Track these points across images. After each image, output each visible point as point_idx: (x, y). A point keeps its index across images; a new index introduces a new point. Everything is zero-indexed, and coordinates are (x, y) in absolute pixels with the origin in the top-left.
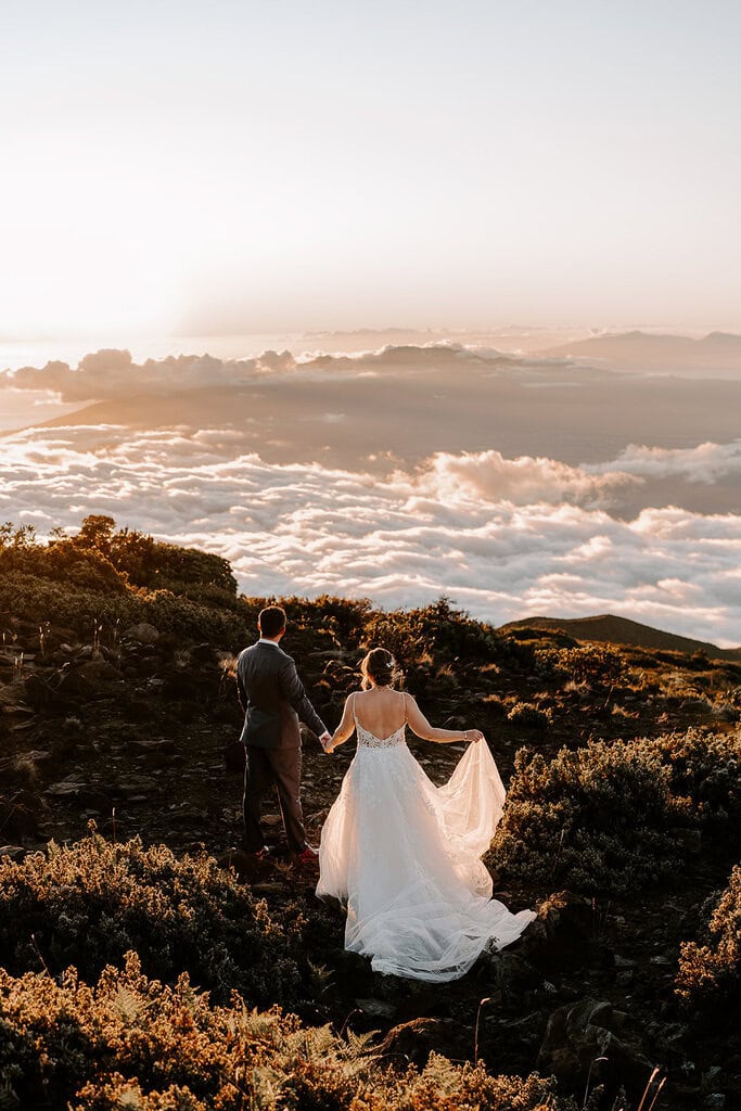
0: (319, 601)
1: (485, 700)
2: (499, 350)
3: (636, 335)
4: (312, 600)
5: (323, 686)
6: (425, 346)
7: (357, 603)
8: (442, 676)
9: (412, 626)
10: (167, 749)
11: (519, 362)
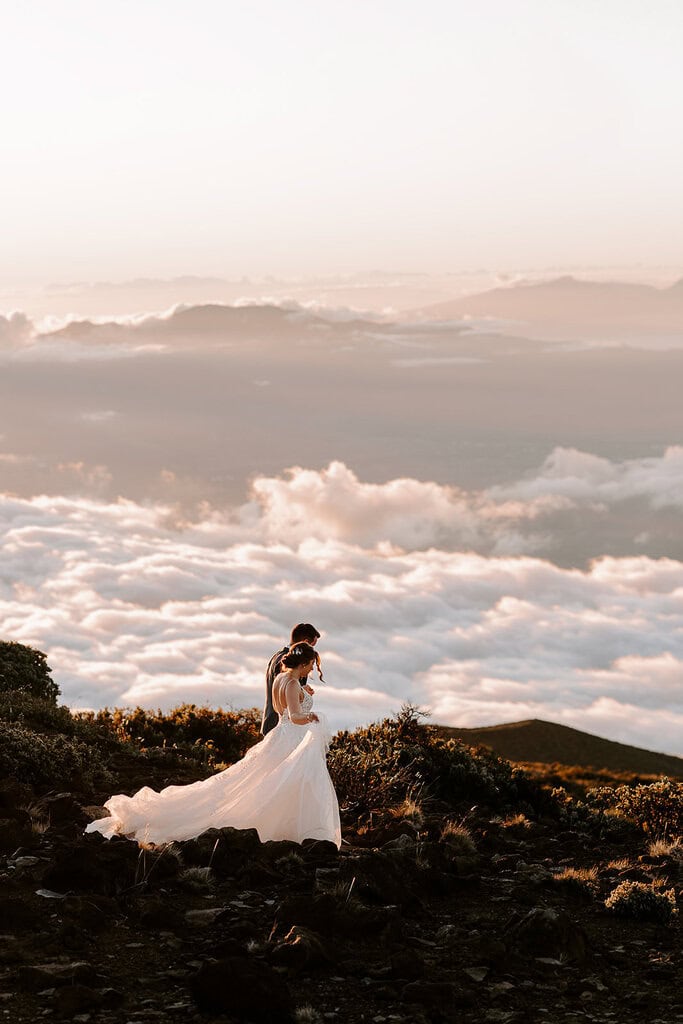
0: (179, 714)
1: (557, 877)
2: (352, 308)
3: (566, 283)
4: (167, 714)
5: (293, 861)
6: (237, 304)
7: (241, 716)
8: (450, 837)
9: (384, 757)
10: (86, 977)
11: (388, 328)
